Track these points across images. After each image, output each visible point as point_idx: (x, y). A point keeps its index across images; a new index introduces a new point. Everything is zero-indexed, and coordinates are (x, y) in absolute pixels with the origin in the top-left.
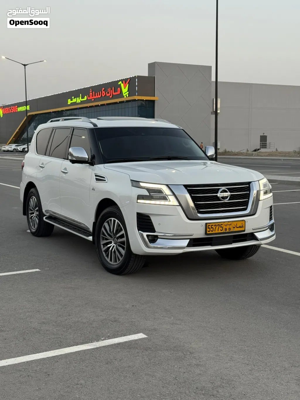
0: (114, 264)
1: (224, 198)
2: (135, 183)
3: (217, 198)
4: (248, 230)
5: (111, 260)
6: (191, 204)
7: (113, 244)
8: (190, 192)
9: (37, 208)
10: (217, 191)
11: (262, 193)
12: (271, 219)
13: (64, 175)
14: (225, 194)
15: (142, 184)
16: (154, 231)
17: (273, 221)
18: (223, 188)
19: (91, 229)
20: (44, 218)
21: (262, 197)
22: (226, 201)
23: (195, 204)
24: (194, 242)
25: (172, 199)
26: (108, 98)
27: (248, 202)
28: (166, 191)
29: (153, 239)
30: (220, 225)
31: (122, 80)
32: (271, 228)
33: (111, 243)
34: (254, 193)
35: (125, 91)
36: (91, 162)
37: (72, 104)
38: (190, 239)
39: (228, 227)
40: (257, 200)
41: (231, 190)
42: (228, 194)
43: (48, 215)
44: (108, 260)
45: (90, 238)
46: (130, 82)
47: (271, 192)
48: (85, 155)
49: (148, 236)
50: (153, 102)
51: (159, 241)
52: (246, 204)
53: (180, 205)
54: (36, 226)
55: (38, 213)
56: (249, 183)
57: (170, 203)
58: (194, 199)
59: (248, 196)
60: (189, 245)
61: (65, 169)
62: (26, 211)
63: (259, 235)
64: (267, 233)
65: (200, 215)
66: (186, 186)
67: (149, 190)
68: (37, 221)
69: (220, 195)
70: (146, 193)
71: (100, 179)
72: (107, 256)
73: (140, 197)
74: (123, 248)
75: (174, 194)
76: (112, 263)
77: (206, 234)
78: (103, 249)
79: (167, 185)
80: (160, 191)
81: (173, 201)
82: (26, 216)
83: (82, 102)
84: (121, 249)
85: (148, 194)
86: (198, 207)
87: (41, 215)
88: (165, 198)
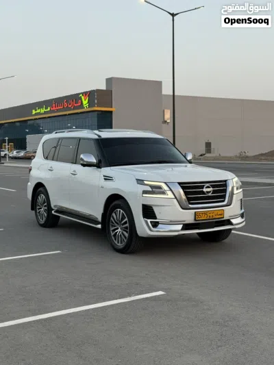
0: (120, 245)
1: (208, 192)
2: (140, 182)
3: (203, 193)
4: (226, 217)
5: (118, 242)
6: (184, 197)
7: (119, 230)
8: (183, 188)
9: (46, 204)
10: (202, 187)
11: (235, 188)
12: (241, 209)
13: (73, 176)
14: (209, 190)
15: (146, 182)
16: (156, 218)
17: (243, 211)
18: (208, 185)
19: (100, 219)
20: (53, 212)
21: (235, 192)
22: (210, 194)
23: (187, 198)
24: (187, 226)
25: (169, 193)
26: (70, 109)
27: (225, 195)
28: (165, 187)
29: (155, 225)
30: (205, 213)
31: (82, 93)
32: (242, 215)
33: (118, 229)
34: (229, 189)
35: (85, 102)
36: (98, 165)
37: (36, 114)
38: (184, 224)
39: (211, 215)
40: (232, 194)
41: (213, 186)
42: (211, 189)
43: (56, 209)
44: (116, 243)
45: (99, 226)
46: (90, 94)
47: (241, 188)
48: (93, 160)
49: (151, 222)
50: (111, 112)
51: (160, 226)
52: (224, 197)
53: (176, 198)
54: (44, 219)
55: (46, 208)
56: (226, 181)
57: (169, 196)
58: (186, 193)
59: (225, 191)
60: (183, 229)
61: (74, 171)
62: (34, 207)
63: (234, 221)
64: (239, 220)
65: (191, 206)
66: (180, 183)
67: (151, 186)
68: (46, 215)
69: (205, 190)
70: (150, 189)
71: (107, 178)
72: (116, 239)
73: (145, 192)
74: (127, 232)
75: (171, 190)
76: (119, 244)
77: (195, 220)
78: (112, 234)
79: (165, 183)
80: (160, 187)
81: (170, 195)
82: (34, 212)
83: (45, 113)
84: (125, 233)
85: (151, 190)
86: (189, 199)
87: (49, 209)
88: (164, 193)
